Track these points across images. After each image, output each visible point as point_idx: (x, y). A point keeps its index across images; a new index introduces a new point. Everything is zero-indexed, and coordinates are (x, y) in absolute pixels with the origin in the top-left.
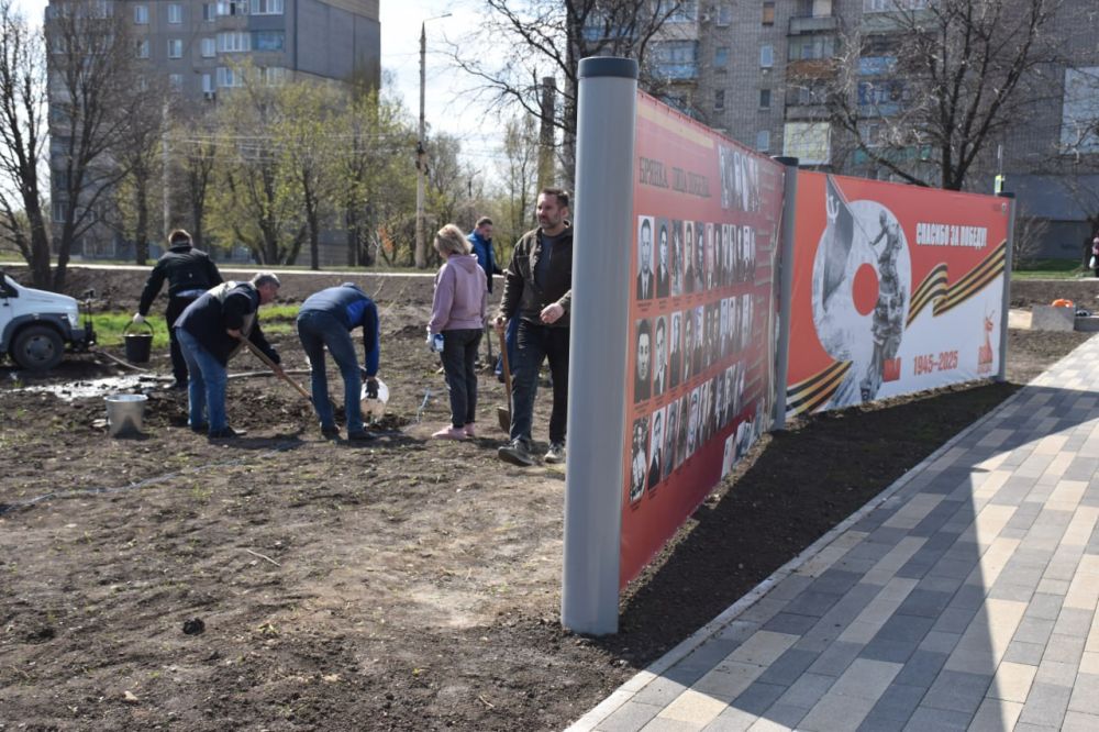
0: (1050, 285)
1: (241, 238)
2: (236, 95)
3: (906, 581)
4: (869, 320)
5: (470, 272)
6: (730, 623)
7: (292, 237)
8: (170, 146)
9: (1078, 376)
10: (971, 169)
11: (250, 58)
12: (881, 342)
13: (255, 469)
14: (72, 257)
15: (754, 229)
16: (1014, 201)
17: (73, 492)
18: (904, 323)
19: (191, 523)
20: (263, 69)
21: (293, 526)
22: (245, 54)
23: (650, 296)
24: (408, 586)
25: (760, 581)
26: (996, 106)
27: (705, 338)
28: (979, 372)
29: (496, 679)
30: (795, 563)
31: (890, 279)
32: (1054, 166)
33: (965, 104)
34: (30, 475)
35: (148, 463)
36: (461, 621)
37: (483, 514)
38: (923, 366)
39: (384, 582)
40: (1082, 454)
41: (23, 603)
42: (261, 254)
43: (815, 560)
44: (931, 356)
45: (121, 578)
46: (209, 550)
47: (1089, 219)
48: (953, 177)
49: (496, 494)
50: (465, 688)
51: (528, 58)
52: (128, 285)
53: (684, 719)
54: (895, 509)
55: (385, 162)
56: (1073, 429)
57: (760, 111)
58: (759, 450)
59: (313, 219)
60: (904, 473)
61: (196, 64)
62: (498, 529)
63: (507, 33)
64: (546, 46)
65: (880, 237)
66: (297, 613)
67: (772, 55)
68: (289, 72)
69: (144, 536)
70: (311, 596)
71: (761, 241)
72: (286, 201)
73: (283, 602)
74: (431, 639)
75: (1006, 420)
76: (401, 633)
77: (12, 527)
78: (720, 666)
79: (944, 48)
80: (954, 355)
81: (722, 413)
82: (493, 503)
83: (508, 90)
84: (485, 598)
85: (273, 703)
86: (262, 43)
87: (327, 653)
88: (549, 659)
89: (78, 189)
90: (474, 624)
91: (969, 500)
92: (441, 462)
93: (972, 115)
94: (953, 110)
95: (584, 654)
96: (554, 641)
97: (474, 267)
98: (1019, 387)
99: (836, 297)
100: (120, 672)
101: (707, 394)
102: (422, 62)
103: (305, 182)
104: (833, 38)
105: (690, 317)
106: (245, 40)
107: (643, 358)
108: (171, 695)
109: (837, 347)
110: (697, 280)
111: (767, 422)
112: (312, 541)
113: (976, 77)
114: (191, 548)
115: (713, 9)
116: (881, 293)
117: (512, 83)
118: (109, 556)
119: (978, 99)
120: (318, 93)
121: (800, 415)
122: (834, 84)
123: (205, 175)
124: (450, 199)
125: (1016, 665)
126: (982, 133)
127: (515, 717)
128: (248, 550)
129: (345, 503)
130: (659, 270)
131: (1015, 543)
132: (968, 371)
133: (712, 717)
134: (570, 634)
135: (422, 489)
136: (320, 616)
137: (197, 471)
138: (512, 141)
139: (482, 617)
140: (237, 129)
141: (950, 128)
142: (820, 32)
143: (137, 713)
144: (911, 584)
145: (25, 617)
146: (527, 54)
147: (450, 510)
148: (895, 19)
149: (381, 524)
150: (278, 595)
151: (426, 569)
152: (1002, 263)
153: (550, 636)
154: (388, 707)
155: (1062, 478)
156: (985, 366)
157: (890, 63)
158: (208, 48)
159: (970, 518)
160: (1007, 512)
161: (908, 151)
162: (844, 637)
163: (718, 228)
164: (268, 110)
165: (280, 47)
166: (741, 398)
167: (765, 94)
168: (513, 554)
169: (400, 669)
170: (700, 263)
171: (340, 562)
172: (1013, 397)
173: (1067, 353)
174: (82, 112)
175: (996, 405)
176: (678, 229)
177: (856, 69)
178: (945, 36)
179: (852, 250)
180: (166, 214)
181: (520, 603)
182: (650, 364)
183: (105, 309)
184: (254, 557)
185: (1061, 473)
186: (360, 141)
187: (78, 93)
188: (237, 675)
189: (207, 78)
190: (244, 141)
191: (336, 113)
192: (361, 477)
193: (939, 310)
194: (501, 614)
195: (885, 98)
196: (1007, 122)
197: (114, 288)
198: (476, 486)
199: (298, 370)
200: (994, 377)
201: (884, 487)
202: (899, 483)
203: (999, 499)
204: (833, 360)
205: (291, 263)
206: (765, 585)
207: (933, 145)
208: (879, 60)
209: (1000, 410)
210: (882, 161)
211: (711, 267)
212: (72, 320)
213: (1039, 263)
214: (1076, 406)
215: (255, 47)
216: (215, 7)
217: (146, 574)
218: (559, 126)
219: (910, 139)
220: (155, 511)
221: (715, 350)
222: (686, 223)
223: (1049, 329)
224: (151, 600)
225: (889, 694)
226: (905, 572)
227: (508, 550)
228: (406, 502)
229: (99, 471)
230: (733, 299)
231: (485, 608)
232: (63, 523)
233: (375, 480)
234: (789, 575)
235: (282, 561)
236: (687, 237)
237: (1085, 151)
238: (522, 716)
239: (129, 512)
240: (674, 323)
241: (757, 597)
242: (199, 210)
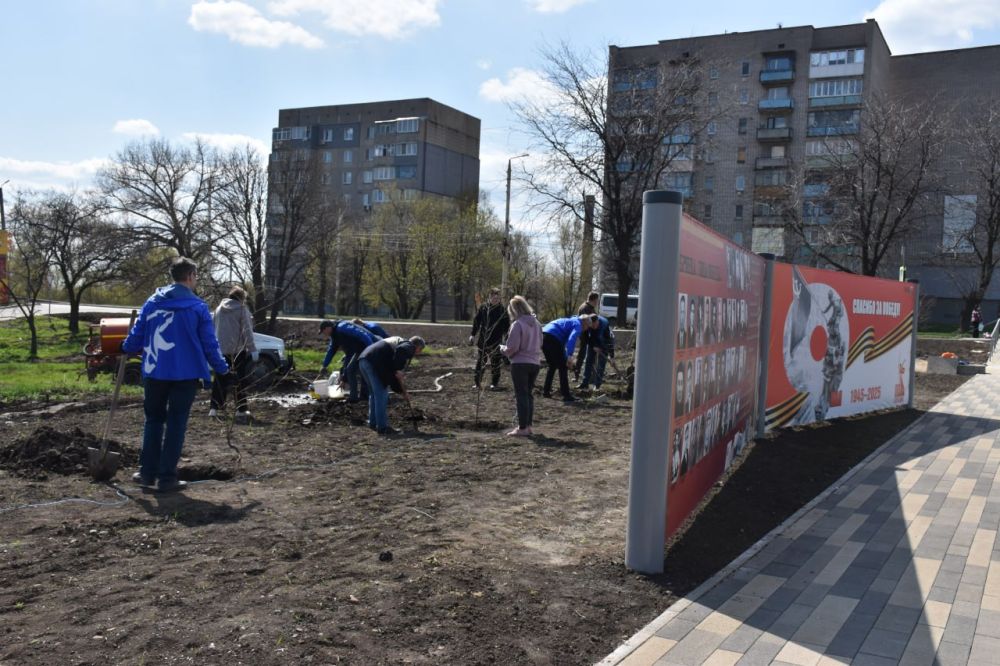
0: (939, 342)
1: (384, 301)
2: (384, 207)
3: (857, 544)
4: (821, 364)
5: (531, 326)
6: (738, 569)
7: (418, 300)
8: (342, 240)
9: (962, 406)
10: (882, 261)
11: (395, 184)
12: (828, 380)
13: (411, 455)
14: (280, 313)
15: (747, 302)
16: (918, 286)
17: (298, 467)
18: (844, 367)
19: (375, 489)
20: (403, 190)
21: (441, 494)
22: (391, 181)
23: (684, 347)
24: (520, 537)
25: (756, 541)
26: (898, 219)
27: (716, 375)
28: (895, 402)
29: (585, 600)
30: (779, 530)
31: (835, 336)
32: (939, 261)
33: (878, 217)
34: (271, 454)
35: (342, 450)
36: (557, 561)
37: (565, 491)
38: (857, 396)
39: (504, 533)
40: (971, 460)
41: (279, 536)
42: (397, 311)
43: (792, 528)
44: (863, 390)
45: (336, 523)
46: (389, 508)
47: (964, 298)
48: (870, 268)
49: (573, 477)
50: (566, 605)
51: (580, 183)
52: (313, 331)
53: (713, 631)
54: (845, 494)
55: (480, 251)
56: (962, 443)
57: (736, 220)
58: (747, 452)
59: (433, 288)
60: (848, 470)
61: (360, 188)
62: (575, 501)
63: (566, 167)
64: (592, 176)
65: (828, 309)
66: (450, 551)
67: (744, 182)
68: (419, 192)
69: (346, 496)
70: (458, 540)
71: (751, 309)
72: (416, 277)
73: (441, 543)
74: (539, 572)
75: (916, 435)
76: (520, 567)
77: (264, 487)
78: (734, 597)
79: (862, 180)
80: (878, 389)
81: (725, 426)
82: (571, 483)
83: (566, 204)
84: (572, 546)
85: (442, 608)
86: (403, 174)
87: (472, 579)
88: (619, 588)
89: (285, 269)
90: (567, 563)
91: (895, 489)
92: (532, 454)
93: (882, 225)
94: (869, 221)
95: (642, 586)
96: (621, 576)
97: (534, 322)
98: (923, 413)
99: (799, 349)
100: (344, 583)
101: (717, 412)
102: (508, 186)
103: (429, 265)
104: (786, 171)
105: (707, 361)
106: (391, 173)
107: (680, 388)
108: (378, 599)
109: (799, 382)
110: (712, 336)
111: (752, 433)
112: (454, 504)
113: (885, 200)
114: (377, 506)
115: (704, 152)
116: (829, 346)
117: (569, 199)
118: (327, 509)
119: (886, 215)
120: (437, 206)
121: (775, 429)
122: (787, 202)
123: (363, 259)
124: (523, 276)
125: (936, 603)
126: (889, 237)
127: (600, 625)
128: (414, 509)
129: (472, 480)
130: (689, 329)
131: (929, 520)
132: (888, 400)
133: (733, 630)
134: (632, 572)
135: (523, 472)
136: (465, 553)
137: (373, 455)
138: (565, 238)
139: (571, 559)
140: (384, 229)
141: (867, 234)
142: (777, 168)
143: (359, 609)
144: (860, 547)
145: (281, 544)
146: (579, 180)
147: (542, 487)
148: (828, 160)
149: (498, 495)
150: (436, 539)
151: (531, 526)
152: (911, 327)
153: (619, 573)
154: (516, 615)
155: (958, 476)
156: (899, 398)
157: (824, 189)
158: (368, 178)
159: (896, 502)
160: (923, 499)
161: (838, 249)
162: (817, 580)
163: (725, 301)
164: (404, 218)
165: (413, 176)
166: (737, 416)
167: (739, 209)
168: (587, 518)
169: (522, 591)
170: (714, 324)
171: (474, 519)
172: (920, 419)
173: (954, 390)
174: (290, 219)
175: (909, 424)
176: (701, 302)
177: (802, 193)
178: (863, 171)
179: (810, 316)
180: (337, 284)
181: (596, 550)
182: (684, 392)
183: (299, 347)
184: (418, 514)
185: (957, 473)
186: (464, 237)
187: (289, 208)
188: (417, 588)
189: (366, 197)
190: (388, 237)
191: (450, 219)
192: (481, 463)
193: (868, 359)
194: (584, 557)
195: (822, 212)
196: (907, 230)
197: (305, 333)
198: (559, 472)
199: (430, 390)
200: (904, 406)
201: (836, 480)
202: (845, 477)
203: (915, 490)
204: (795, 392)
205: (416, 318)
206: (760, 543)
207: (856, 245)
208: (818, 187)
209: (910, 429)
210: (820, 255)
211: (720, 328)
212: (281, 354)
213: (930, 327)
214: (963, 427)
215: (398, 176)
216: (374, 152)
217: (351, 522)
218: (597, 227)
219: (840, 240)
220: (351, 481)
221: (722, 383)
222: (706, 298)
223: (939, 373)
224: (356, 538)
225: (851, 619)
226: (856, 537)
227: (583, 515)
228: (513, 481)
229: (311, 453)
230: (734, 349)
231: (572, 553)
232: (295, 487)
233: (490, 465)
234: (775, 537)
235: (436, 516)
236: (707, 307)
237: (961, 251)
238: (605, 624)
239: (334, 481)
240: (697, 365)
241: (754, 552)
242: (359, 282)
